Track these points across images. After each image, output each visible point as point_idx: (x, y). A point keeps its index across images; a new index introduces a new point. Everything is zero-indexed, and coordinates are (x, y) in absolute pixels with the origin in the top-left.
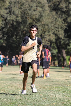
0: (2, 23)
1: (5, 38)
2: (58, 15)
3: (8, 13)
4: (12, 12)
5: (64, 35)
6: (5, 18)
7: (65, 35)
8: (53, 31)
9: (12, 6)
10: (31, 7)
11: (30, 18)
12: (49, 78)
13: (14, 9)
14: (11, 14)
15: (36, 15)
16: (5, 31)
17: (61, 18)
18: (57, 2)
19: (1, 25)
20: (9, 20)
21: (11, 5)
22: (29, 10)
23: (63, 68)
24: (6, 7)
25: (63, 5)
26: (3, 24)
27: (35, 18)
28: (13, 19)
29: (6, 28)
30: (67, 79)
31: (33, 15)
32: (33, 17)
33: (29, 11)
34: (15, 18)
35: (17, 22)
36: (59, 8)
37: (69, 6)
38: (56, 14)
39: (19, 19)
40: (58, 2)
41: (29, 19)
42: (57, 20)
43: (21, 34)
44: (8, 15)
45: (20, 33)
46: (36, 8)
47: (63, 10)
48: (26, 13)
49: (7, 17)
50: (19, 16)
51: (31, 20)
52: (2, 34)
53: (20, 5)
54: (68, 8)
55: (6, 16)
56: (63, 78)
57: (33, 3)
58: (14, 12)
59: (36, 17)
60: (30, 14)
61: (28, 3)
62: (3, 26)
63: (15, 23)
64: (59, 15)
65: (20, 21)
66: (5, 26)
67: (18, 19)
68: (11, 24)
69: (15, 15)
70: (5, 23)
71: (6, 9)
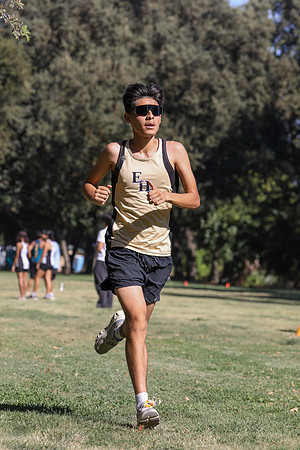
0: (10, 145)
1: (18, 190)
3: (27, 117)
4: (41, 113)
6: (20, 131)
9: (41, 95)
10: (99, 100)
11: (94, 133)
13: (47, 105)
14: (36, 120)
15: (112, 123)
16: (19, 169)
18: (176, 89)
19: (8, 151)
20: (32, 137)
21: (39, 92)
22: (92, 108)
23: (186, 284)
24: (23, 98)
25: (193, 98)
26: (14, 148)
27: (107, 132)
28: (44, 134)
29: (22, 161)
30: (198, 319)
31: (102, 124)
32: (103, 131)
33: (91, 113)
34: (48, 132)
35: (55, 143)
36: (180, 106)
39: (62, 134)
40: (179, 87)
41: (92, 136)
43: (66, 179)
44: (30, 121)
45: (63, 177)
46: (111, 103)
47: (192, 112)
48: (83, 117)
49: (26, 127)
50: (61, 125)
51: (97, 139)
52: (9, 179)
53: (64, 93)
55: (21, 123)
56: (186, 316)
57: (104, 90)
58: (45, 112)
59: (110, 130)
60: (93, 122)
61: (89, 89)
62: (14, 154)
63: (48, 147)
65: (65, 140)
66: (19, 154)
67: (57, 134)
68: (38, 150)
69: (49, 122)
70: (19, 146)
71: (24, 104)
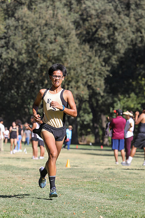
2: (94, 51)
3: (2, 47)
4: (11, 44)
5: (104, 87)
7: (106, 87)
8: (85, 80)
9: (10, 33)
10: (46, 36)
11: (44, 56)
12: (77, 166)
13: (15, 39)
15: (54, 50)
17: (99, 57)
18: (92, 27)
20: (5, 59)
21: (9, 31)
23: (102, 148)
25: (104, 33)
34: (15, 56)
36: (96, 37)
37: (114, 34)
38: (91, 50)
41: (42, 57)
42: (92, 61)
45: (25, 83)
47: (103, 42)
49: (2, 53)
51: (45, 60)
54: (113, 39)
59: (53, 54)
64: (96, 51)
65: (26, 60)
68: (9, 67)
69: (16, 50)
71: (0, 38)
